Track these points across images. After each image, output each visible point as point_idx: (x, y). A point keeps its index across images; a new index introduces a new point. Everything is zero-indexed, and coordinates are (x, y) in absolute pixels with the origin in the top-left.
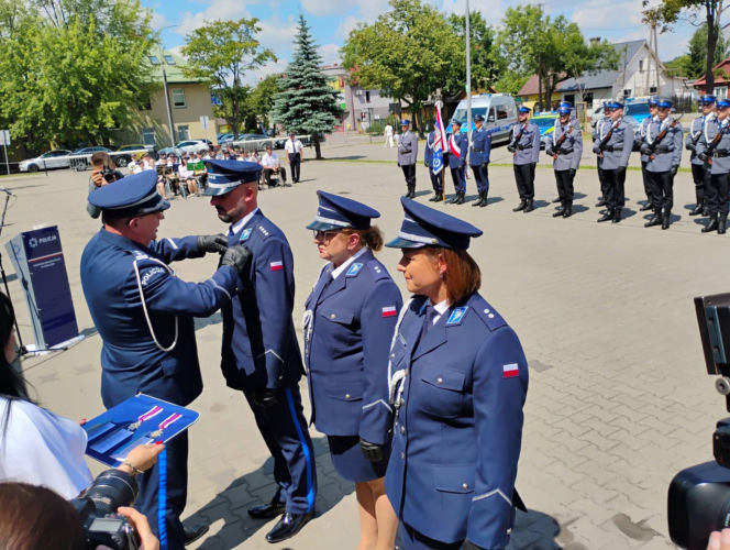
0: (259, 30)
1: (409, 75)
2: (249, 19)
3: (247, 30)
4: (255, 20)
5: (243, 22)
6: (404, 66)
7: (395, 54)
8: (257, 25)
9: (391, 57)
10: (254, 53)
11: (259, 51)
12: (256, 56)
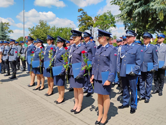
0: (9, 25)
1: (40, 39)
2: (7, 23)
3: (6, 25)
4: (8, 23)
5: (5, 23)
6: (39, 36)
7: (37, 34)
8: (9, 24)
9: (36, 34)
10: (7, 30)
11: (9, 30)
12: (8, 31)
